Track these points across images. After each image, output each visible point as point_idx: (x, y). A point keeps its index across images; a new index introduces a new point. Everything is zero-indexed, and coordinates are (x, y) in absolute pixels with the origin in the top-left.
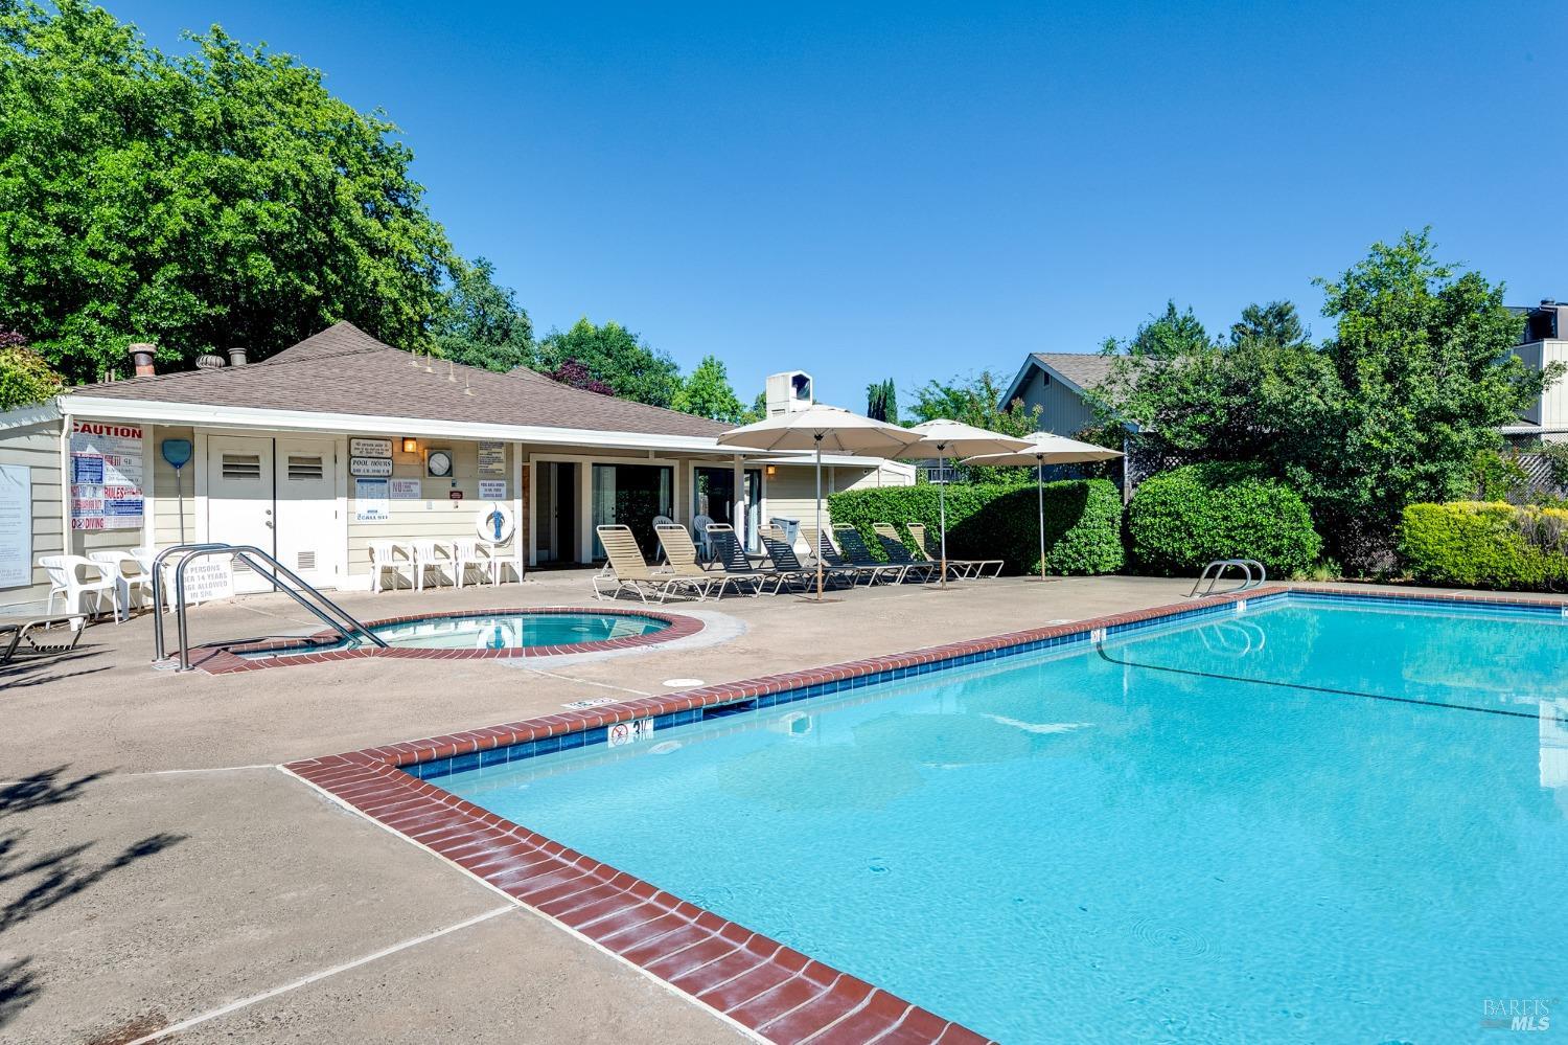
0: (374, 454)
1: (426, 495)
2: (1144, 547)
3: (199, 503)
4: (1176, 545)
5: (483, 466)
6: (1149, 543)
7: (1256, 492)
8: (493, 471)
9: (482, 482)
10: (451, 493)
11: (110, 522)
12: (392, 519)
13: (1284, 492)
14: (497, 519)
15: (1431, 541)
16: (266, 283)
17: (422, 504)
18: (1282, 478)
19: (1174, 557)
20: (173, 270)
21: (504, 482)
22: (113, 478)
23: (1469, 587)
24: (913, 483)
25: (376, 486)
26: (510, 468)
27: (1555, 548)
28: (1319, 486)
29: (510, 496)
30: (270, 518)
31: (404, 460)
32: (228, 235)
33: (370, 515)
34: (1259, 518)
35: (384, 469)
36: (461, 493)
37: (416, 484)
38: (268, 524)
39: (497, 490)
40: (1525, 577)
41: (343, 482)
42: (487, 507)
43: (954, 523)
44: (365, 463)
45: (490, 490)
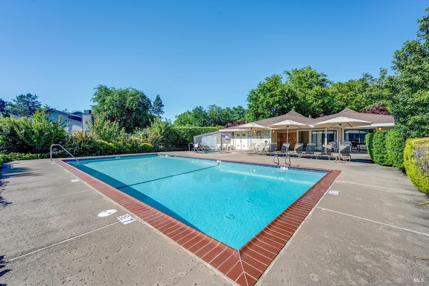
5: (265, 133)
9: (265, 136)
11: (226, 141)
14: (267, 141)
22: (226, 137)
26: (269, 134)
29: (269, 138)
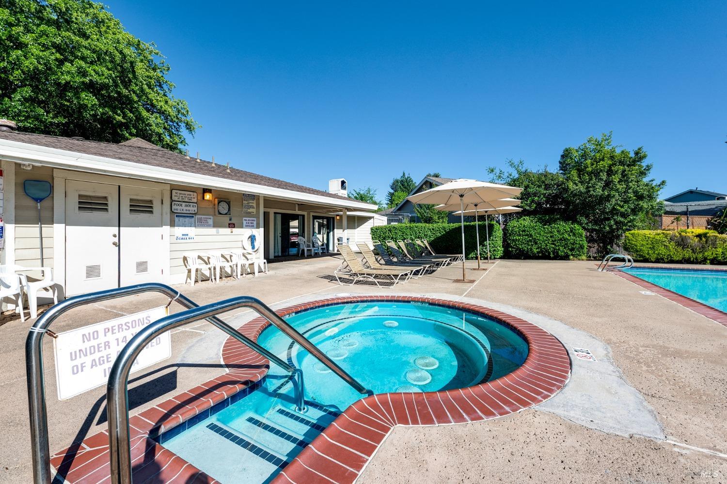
0: (186, 200)
1: (216, 225)
2: (514, 248)
3: (58, 229)
4: (529, 247)
5: (244, 210)
6: (518, 247)
7: (563, 226)
8: (250, 213)
9: (244, 218)
10: (229, 224)
12: (197, 239)
13: (577, 226)
14: (252, 238)
15: (639, 245)
16: (92, 110)
17: (213, 231)
18: (575, 221)
19: (528, 252)
20: (27, 92)
21: (255, 219)
23: (652, 262)
24: (386, 224)
25: (187, 219)
26: (257, 212)
27: (688, 247)
28: (590, 224)
29: (258, 227)
30: (116, 240)
31: (203, 205)
32: (68, 78)
33: (183, 237)
34: (566, 236)
35: (192, 209)
36: (234, 224)
37: (211, 219)
38: (114, 244)
39: (252, 223)
40: (675, 258)
41: (167, 217)
42: (247, 232)
43: (433, 239)
44: (181, 205)
45: (249, 223)
